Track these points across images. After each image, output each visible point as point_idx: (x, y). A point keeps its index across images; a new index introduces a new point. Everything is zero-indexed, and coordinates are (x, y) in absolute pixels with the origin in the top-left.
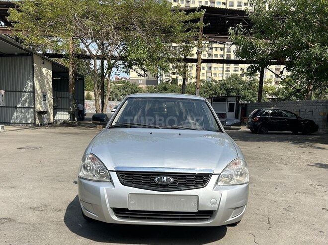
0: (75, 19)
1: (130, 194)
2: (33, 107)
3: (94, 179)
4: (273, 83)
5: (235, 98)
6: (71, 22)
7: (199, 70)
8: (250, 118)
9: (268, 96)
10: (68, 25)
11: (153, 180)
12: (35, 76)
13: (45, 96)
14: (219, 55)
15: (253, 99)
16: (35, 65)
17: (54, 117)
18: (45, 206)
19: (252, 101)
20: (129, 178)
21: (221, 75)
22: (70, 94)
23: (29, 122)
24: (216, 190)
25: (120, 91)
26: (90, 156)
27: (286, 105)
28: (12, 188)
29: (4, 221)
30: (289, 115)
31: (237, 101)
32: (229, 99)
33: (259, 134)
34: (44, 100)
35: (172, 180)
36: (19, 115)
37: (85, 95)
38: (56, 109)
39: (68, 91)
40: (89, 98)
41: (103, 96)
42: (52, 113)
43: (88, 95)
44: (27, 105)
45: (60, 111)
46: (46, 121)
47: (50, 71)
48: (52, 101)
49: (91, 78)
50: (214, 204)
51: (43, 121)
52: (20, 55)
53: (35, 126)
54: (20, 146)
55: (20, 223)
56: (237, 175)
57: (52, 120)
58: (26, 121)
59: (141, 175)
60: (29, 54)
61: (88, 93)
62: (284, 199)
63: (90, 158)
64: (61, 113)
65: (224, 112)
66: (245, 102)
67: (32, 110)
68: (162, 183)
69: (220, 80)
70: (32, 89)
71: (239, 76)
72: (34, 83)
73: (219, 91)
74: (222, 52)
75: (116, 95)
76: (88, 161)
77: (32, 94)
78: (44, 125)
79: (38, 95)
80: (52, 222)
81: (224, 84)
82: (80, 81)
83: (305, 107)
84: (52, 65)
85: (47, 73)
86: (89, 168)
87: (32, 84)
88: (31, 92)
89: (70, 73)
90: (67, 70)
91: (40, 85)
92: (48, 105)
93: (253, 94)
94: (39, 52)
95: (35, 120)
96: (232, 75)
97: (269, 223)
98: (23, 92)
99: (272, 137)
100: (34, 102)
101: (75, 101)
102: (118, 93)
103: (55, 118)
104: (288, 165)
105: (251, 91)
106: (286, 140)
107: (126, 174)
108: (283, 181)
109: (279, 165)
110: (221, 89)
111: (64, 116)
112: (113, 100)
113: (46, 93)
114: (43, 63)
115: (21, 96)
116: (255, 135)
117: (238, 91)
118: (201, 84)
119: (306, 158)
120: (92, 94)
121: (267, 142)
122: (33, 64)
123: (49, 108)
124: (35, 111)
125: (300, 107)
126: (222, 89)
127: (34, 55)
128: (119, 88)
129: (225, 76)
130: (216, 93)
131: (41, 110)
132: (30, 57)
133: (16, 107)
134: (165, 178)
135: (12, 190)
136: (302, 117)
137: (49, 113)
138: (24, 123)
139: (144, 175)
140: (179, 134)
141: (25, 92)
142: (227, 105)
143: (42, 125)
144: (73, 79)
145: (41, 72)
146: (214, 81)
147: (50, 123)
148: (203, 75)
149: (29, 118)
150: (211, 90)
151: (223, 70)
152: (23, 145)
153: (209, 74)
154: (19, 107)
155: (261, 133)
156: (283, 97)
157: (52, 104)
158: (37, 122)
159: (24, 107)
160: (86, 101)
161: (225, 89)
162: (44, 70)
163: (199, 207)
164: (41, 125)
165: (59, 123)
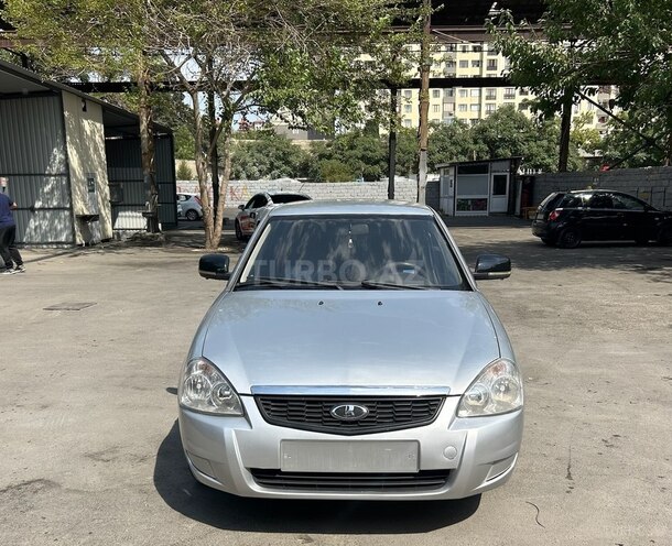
0: (149, 11)
1: (283, 440)
2: (68, 206)
3: (212, 409)
4: (596, 120)
5: (508, 163)
6: (140, 18)
7: (424, 107)
8: (541, 212)
9: (583, 153)
10: (135, 24)
11: (328, 412)
12: (68, 138)
13: (91, 181)
14: (470, 63)
15: (548, 160)
16: (66, 114)
17: (113, 225)
18: (114, 449)
19: (546, 168)
20: (280, 408)
21: (475, 108)
22: (145, 172)
23: (63, 239)
24: (455, 428)
25: (252, 156)
26: (201, 363)
27: (622, 178)
28: (44, 407)
29: (38, 486)
30: (628, 202)
31: (513, 171)
32: (495, 166)
33: (560, 248)
34: (90, 191)
35: (365, 410)
36: (40, 225)
37: (177, 168)
38: (117, 207)
39: (140, 165)
40: (185, 176)
41: (216, 170)
42: (110, 216)
43: (183, 168)
44: (55, 203)
45: (125, 211)
46: (98, 236)
47: (98, 125)
48: (107, 190)
49: (187, 131)
50: (451, 456)
51: (91, 236)
52: (34, 94)
53: (74, 248)
54: (50, 302)
55: (68, 490)
56: (499, 391)
57: (110, 232)
58: (56, 237)
59: (303, 401)
60: (53, 92)
61: (184, 164)
62: (604, 416)
63: (201, 368)
64: (127, 214)
65: (483, 197)
66: (530, 172)
67: (67, 213)
68: (346, 418)
69: (473, 120)
70: (62, 169)
71: (516, 109)
72: (66, 155)
73: (472, 147)
74: (478, 54)
75: (244, 165)
76: (197, 372)
77: (65, 178)
78: (93, 244)
79: (78, 181)
80: (130, 486)
81: (482, 131)
82: (165, 142)
83: (665, 183)
84: (104, 111)
85: (93, 129)
86: (199, 386)
87: (63, 157)
88: (61, 175)
89: (143, 127)
90: (136, 121)
91: (81, 158)
92: (100, 199)
93: (548, 150)
94: (74, 80)
95: (74, 236)
96: (501, 109)
97: (569, 477)
98: (45, 175)
99: (589, 254)
100: (70, 195)
101: (157, 188)
102: (248, 159)
103: (116, 226)
104: (619, 328)
105: (545, 143)
106: (620, 262)
107: (273, 401)
108: (605, 370)
109: (601, 330)
110: (476, 142)
111: (133, 221)
112: (238, 178)
113: (94, 175)
114: (84, 109)
115: (41, 181)
116: (553, 251)
117: (514, 143)
118: (432, 130)
119: (660, 310)
120: (191, 165)
121: (578, 270)
122: (62, 111)
123: (101, 206)
124: (72, 214)
125: (653, 183)
126: (480, 141)
127: (63, 92)
128: (249, 148)
129: (484, 109)
130: (464, 152)
131: (86, 213)
132: (56, 98)
133: (32, 209)
134: (352, 407)
135: (45, 412)
136: (658, 205)
137: (103, 218)
138: (52, 243)
139: (308, 402)
140: (380, 304)
141: (50, 175)
142: (489, 180)
143: (89, 245)
144: (149, 138)
145: (81, 130)
146: (460, 123)
147: (106, 240)
148: (436, 110)
149: (61, 230)
150: (454, 144)
151: (480, 96)
152: (56, 301)
153: (449, 107)
154: (40, 209)
155: (565, 245)
156: (617, 154)
157: (108, 198)
158: (79, 240)
159: (49, 209)
160: (179, 183)
161: (485, 142)
162: (87, 125)
163: (422, 463)
164: (87, 244)
165: (124, 238)
